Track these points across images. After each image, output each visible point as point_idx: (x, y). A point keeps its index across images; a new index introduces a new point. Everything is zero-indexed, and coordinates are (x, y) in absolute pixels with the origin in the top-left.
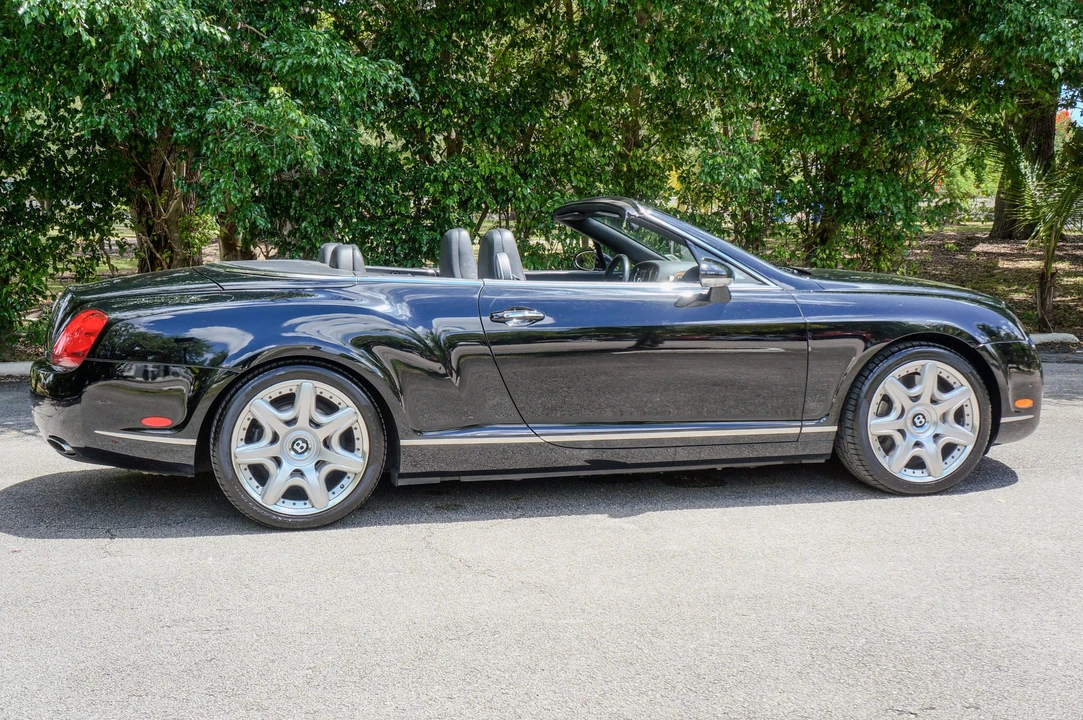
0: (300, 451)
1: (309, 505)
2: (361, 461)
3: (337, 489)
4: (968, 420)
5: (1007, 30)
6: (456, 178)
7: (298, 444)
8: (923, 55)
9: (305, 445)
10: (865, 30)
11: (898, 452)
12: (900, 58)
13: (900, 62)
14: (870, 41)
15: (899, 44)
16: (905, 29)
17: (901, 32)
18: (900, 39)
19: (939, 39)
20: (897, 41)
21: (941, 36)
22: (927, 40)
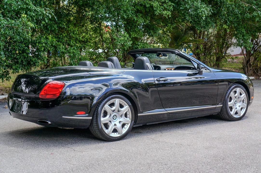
0: (115, 119)
1: (118, 134)
2: (130, 120)
3: (124, 129)
4: (244, 102)
5: (188, 7)
7: (114, 117)
8: (169, 12)
9: (116, 117)
11: (233, 110)
12: (164, 13)
13: (164, 14)
14: (155, 8)
15: (163, 9)
16: (164, 6)
17: (163, 6)
18: (163, 8)
19: (172, 8)
20: (162, 8)
21: (173, 7)
22: (169, 8)
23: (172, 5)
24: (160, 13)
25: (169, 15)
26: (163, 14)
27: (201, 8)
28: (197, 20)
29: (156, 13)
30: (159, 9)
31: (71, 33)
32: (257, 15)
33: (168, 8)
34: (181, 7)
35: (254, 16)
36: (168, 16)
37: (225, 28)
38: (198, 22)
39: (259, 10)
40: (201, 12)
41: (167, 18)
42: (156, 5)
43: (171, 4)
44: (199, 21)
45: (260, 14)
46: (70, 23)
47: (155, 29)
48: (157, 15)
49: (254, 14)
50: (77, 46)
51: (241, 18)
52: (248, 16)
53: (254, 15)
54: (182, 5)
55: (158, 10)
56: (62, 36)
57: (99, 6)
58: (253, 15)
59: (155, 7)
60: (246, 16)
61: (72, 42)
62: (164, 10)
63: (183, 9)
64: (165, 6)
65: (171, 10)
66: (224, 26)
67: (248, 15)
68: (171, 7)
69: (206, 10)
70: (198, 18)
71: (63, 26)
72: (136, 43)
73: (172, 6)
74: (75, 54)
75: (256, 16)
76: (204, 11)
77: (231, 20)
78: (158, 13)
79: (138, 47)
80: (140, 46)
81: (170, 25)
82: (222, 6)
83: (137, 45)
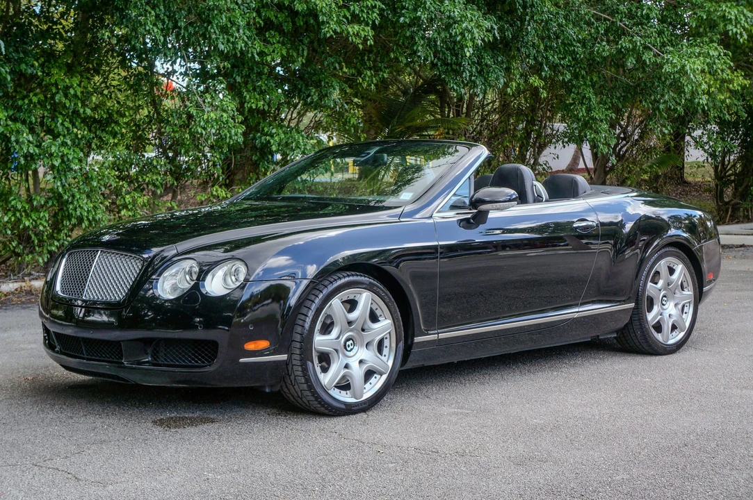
5: (423, 16)
8: (366, 29)
12: (350, 30)
13: (351, 33)
14: (324, 14)
15: (347, 19)
16: (352, 8)
17: (349, 9)
18: (348, 15)
19: (378, 17)
20: (345, 16)
21: (378, 15)
22: (368, 17)
23: (375, 7)
24: (338, 30)
25: (368, 40)
26: (348, 33)
27: (461, 21)
28: (452, 59)
29: (326, 29)
30: (335, 19)
31: (58, 93)
32: (631, 47)
33: (365, 16)
34: (403, 15)
35: (623, 50)
36: (365, 40)
37: (536, 85)
38: (454, 67)
39: (637, 33)
40: (462, 34)
41: (361, 47)
42: (325, 5)
43: (372, 5)
44: (456, 64)
45: (638, 44)
46: (55, 62)
47: (323, 84)
48: (328, 35)
49: (621, 44)
50: (76, 135)
51: (582, 56)
52: (604, 51)
53: (622, 46)
54: (408, 9)
55: (331, 22)
56: (26, 101)
57: (146, 11)
58: (620, 47)
59: (321, 11)
60: (599, 50)
61: (62, 124)
62: (349, 23)
63: (407, 20)
64: (354, 11)
65: (374, 22)
66: (533, 78)
67: (604, 46)
68: (373, 12)
69: (479, 26)
70: (456, 55)
71: (29, 71)
72: (263, 128)
73: (376, 10)
74: (68, 159)
75: (628, 50)
76: (469, 31)
77: (553, 62)
78: (331, 31)
79: (269, 141)
80: (276, 138)
81: (371, 73)
82: (528, 18)
83: (266, 135)
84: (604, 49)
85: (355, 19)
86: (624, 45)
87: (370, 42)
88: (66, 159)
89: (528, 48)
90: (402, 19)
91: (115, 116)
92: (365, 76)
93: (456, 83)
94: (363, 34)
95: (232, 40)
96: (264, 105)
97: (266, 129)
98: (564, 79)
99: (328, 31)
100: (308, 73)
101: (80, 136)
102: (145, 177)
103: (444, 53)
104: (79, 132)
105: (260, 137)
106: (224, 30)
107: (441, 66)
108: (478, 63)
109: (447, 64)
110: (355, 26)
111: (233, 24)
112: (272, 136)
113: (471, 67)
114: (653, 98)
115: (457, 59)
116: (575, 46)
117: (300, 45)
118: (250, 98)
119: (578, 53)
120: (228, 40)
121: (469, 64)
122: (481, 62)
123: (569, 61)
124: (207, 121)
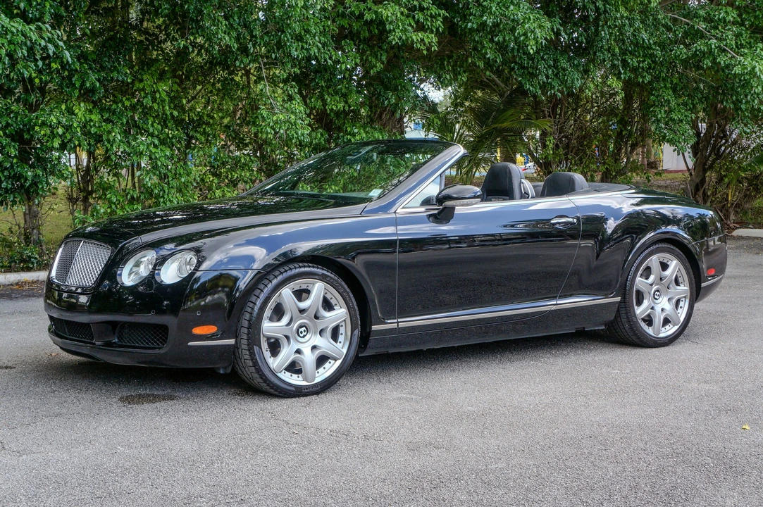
5: (488, 21)
6: (59, 123)
8: (430, 36)
10: (390, 15)
12: (414, 37)
13: (415, 40)
14: (390, 23)
15: (412, 27)
16: (416, 16)
17: (414, 17)
18: (413, 23)
19: (441, 25)
20: (410, 25)
21: (441, 22)
22: (432, 25)
23: (439, 15)
24: (404, 38)
25: (433, 46)
26: (413, 40)
29: (392, 37)
30: (401, 28)
32: (706, 50)
33: (430, 24)
34: (470, 21)
35: (698, 53)
36: (430, 46)
37: (614, 86)
39: (714, 36)
41: (425, 52)
43: (436, 14)
45: (713, 46)
48: (394, 43)
49: (696, 47)
51: (661, 59)
53: (696, 49)
54: (475, 15)
55: (397, 31)
58: (693, 49)
59: (387, 20)
62: (414, 31)
63: (475, 26)
64: (419, 20)
65: (438, 29)
66: (611, 80)
67: (682, 49)
68: (438, 20)
73: (440, 18)
75: (702, 53)
78: (396, 39)
79: (350, 139)
80: (358, 138)
81: (451, 77)
82: (601, 23)
83: (349, 134)
84: (682, 51)
85: (420, 27)
86: (698, 48)
87: (435, 48)
88: (153, 157)
89: (603, 53)
90: (470, 24)
91: (205, 118)
92: (444, 80)
93: (532, 85)
94: (426, 40)
95: (305, 46)
96: (344, 107)
97: (349, 129)
98: (643, 82)
99: (394, 38)
100: (388, 78)
101: (170, 136)
102: (234, 173)
103: (520, 58)
104: (170, 132)
105: (343, 137)
106: (299, 38)
107: (518, 69)
108: (554, 66)
109: (523, 68)
110: (420, 34)
111: (307, 31)
112: (354, 135)
113: (547, 70)
114: (734, 98)
115: (533, 63)
116: (654, 50)
117: (378, 51)
118: (331, 100)
119: (657, 57)
120: (302, 48)
121: (545, 67)
122: (558, 66)
123: (648, 64)
124: (276, 122)
